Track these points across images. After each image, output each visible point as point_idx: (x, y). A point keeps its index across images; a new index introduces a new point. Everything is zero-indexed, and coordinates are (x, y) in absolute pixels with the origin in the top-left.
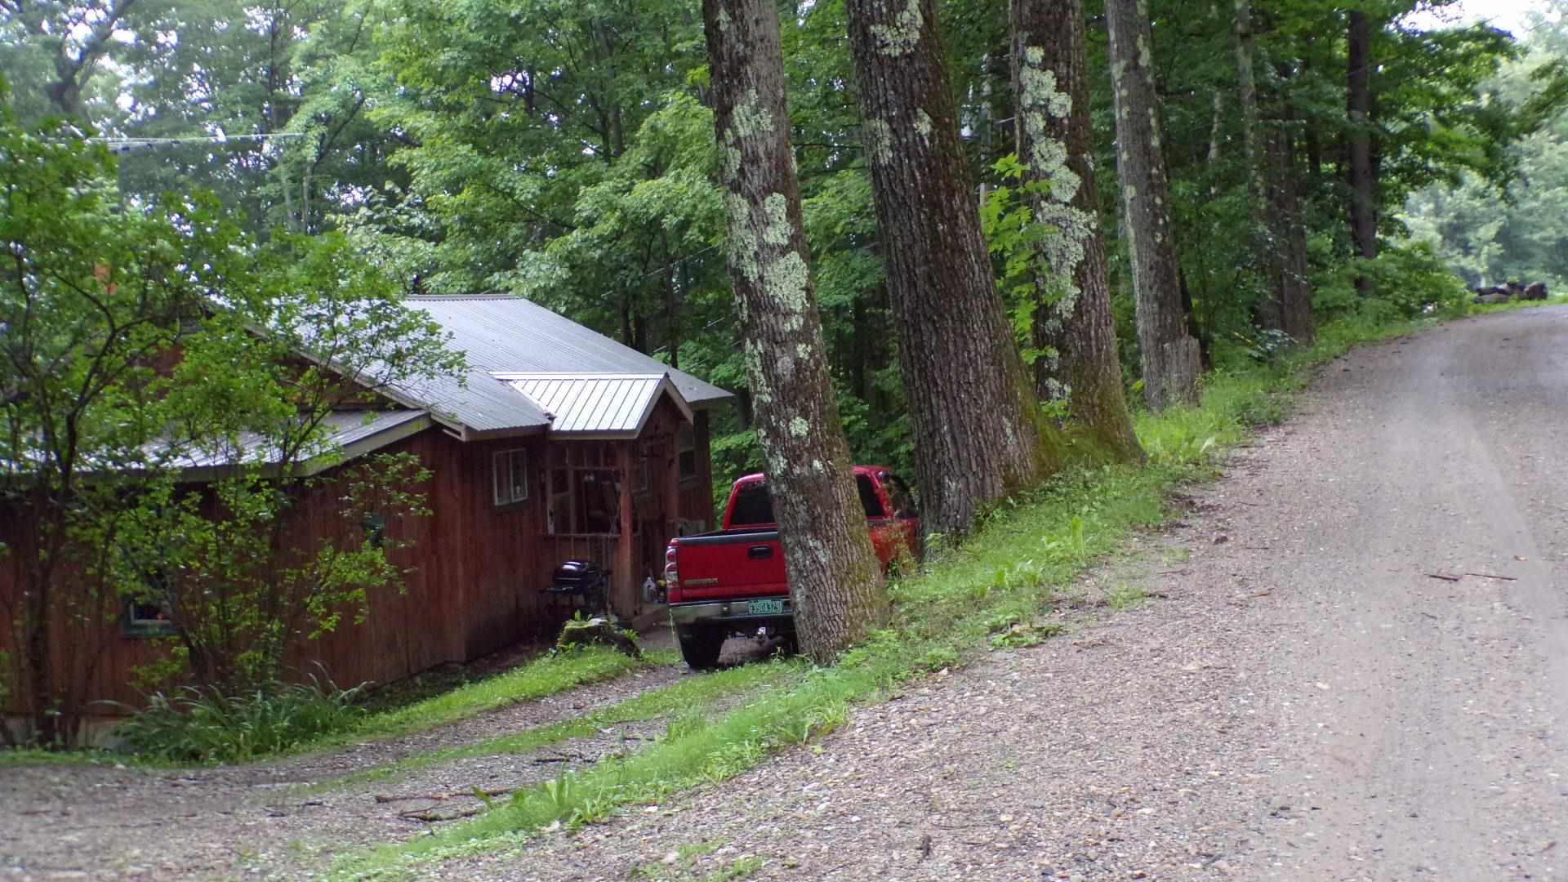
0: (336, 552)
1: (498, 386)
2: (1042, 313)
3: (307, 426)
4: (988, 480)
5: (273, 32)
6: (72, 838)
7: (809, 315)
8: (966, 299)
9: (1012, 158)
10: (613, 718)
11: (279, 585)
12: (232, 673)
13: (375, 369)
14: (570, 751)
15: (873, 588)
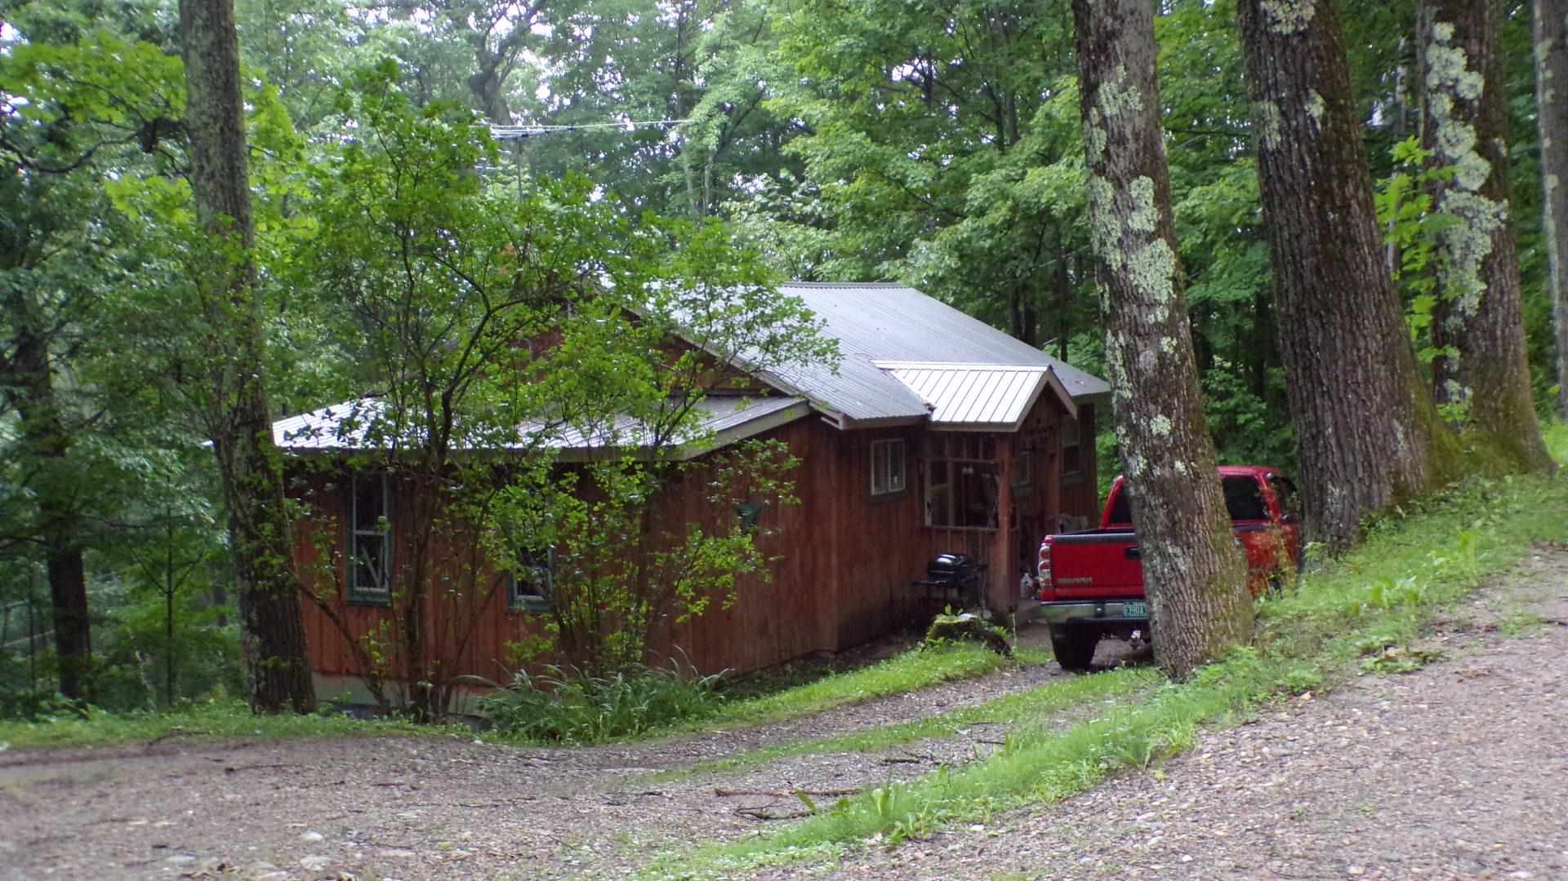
0: (705, 536)
1: (881, 377)
2: (1442, 309)
3: (680, 410)
4: (1375, 487)
5: (681, 24)
6: (410, 815)
7: (1175, 306)
8: (1356, 294)
9: (1412, 143)
10: (974, 720)
11: (648, 568)
12: (600, 654)
13: (751, 354)
14: (921, 752)
15: (1237, 600)
